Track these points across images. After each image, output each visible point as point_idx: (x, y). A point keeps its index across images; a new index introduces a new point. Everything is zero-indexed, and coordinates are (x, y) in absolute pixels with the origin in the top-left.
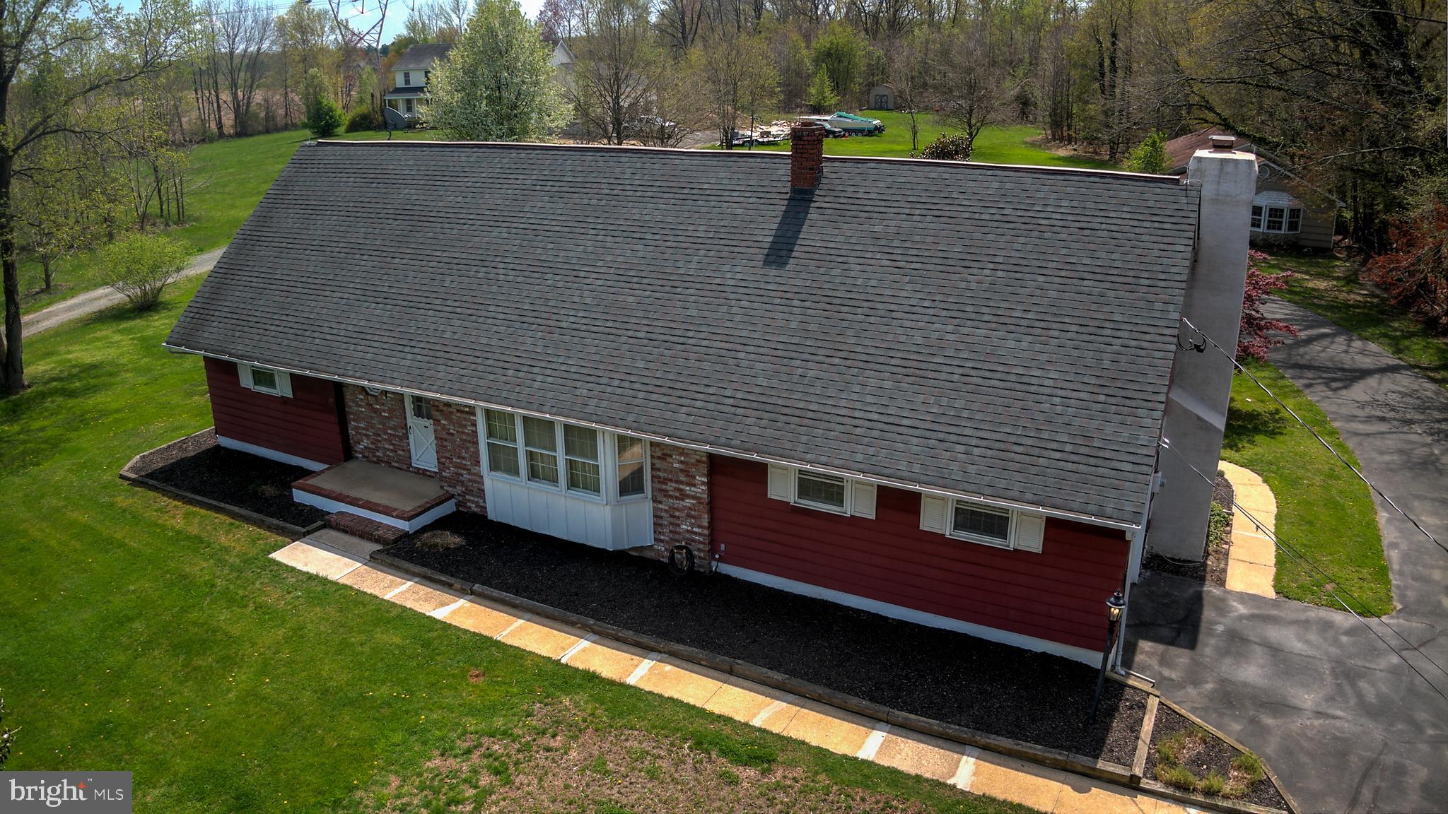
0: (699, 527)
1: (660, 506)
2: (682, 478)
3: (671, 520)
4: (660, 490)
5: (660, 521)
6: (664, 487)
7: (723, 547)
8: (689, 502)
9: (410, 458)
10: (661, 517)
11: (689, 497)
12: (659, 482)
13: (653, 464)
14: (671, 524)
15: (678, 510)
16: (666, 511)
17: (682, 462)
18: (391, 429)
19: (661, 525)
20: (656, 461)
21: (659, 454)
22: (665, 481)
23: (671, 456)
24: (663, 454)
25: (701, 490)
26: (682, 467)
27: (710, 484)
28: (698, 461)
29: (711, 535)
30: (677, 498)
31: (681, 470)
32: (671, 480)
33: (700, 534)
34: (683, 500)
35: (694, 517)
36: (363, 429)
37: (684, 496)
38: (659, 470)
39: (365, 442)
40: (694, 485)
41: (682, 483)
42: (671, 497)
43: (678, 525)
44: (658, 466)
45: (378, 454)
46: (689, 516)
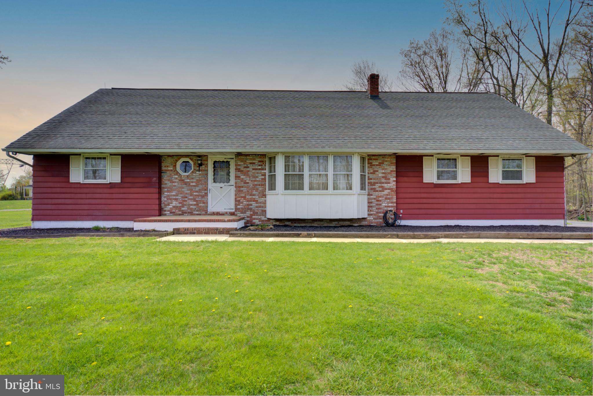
0: (392, 203)
1: (372, 197)
2: (383, 180)
3: (377, 202)
4: (372, 189)
5: (371, 205)
6: (374, 187)
7: (401, 211)
8: (386, 192)
9: (207, 207)
10: (371, 203)
11: (386, 189)
12: (371, 185)
13: (368, 177)
14: (377, 205)
15: (380, 197)
16: (374, 199)
17: (383, 173)
18: (197, 192)
19: (371, 207)
20: (370, 175)
21: (372, 171)
22: (374, 184)
23: (377, 171)
24: (373, 171)
25: (393, 185)
26: (384, 175)
27: (397, 182)
28: (391, 171)
29: (397, 206)
30: (380, 191)
31: (383, 177)
32: (377, 183)
33: (392, 207)
34: (383, 191)
35: (389, 199)
36: (174, 195)
37: (384, 189)
38: (371, 179)
39: (174, 203)
40: (389, 183)
41: (383, 183)
42: (377, 191)
43: (381, 205)
44: (371, 177)
45: (183, 209)
46: (386, 199)
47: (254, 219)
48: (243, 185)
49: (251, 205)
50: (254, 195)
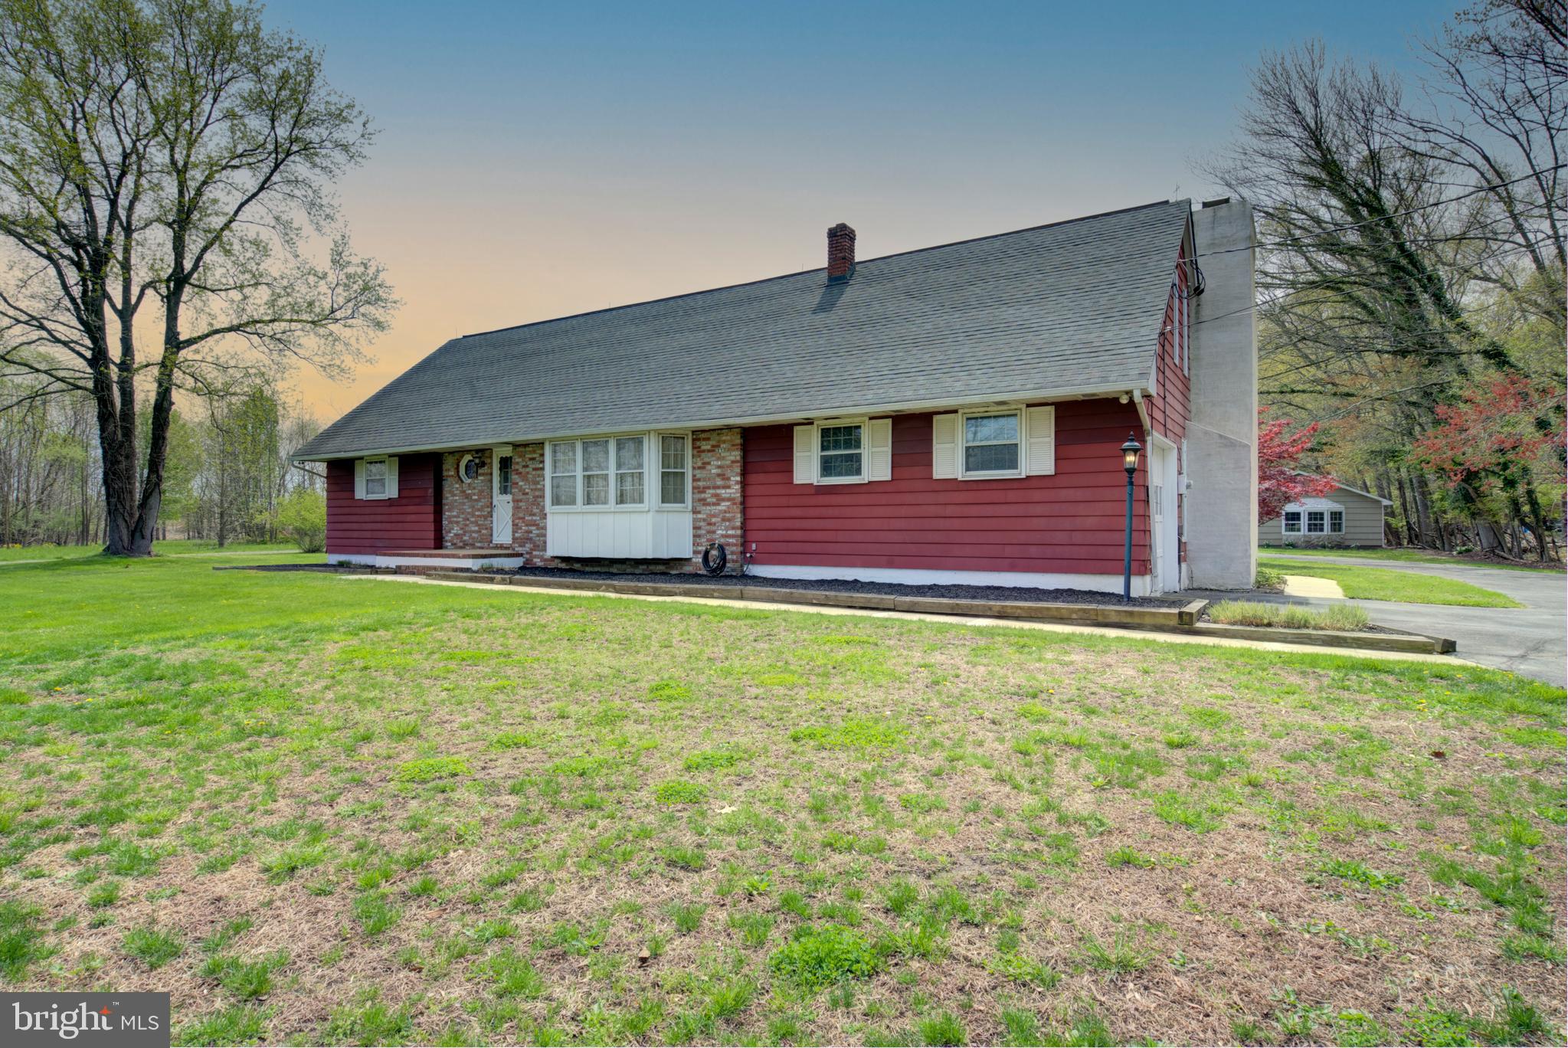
0: (733, 528)
1: (699, 516)
2: (719, 482)
3: (708, 528)
4: (700, 500)
5: (699, 532)
6: (703, 495)
7: (754, 546)
8: (724, 506)
9: (491, 535)
10: (699, 528)
11: (724, 500)
12: (699, 492)
13: (694, 476)
14: (709, 532)
15: (714, 516)
16: (704, 520)
17: (719, 467)
18: (479, 510)
19: (699, 536)
20: (697, 472)
21: (699, 464)
22: (703, 490)
23: (709, 463)
24: (704, 463)
25: (735, 491)
26: (719, 471)
27: (744, 484)
28: (733, 462)
29: (743, 536)
30: (714, 504)
31: (719, 475)
32: (709, 488)
33: (732, 536)
34: (718, 504)
35: (729, 520)
36: (455, 517)
37: (720, 499)
38: (699, 480)
39: (456, 530)
40: (729, 487)
41: (718, 487)
42: (709, 504)
43: (714, 532)
44: (698, 476)
45: (465, 538)
46: (724, 520)
47: (536, 557)
48: (521, 497)
49: (531, 532)
50: (534, 515)
